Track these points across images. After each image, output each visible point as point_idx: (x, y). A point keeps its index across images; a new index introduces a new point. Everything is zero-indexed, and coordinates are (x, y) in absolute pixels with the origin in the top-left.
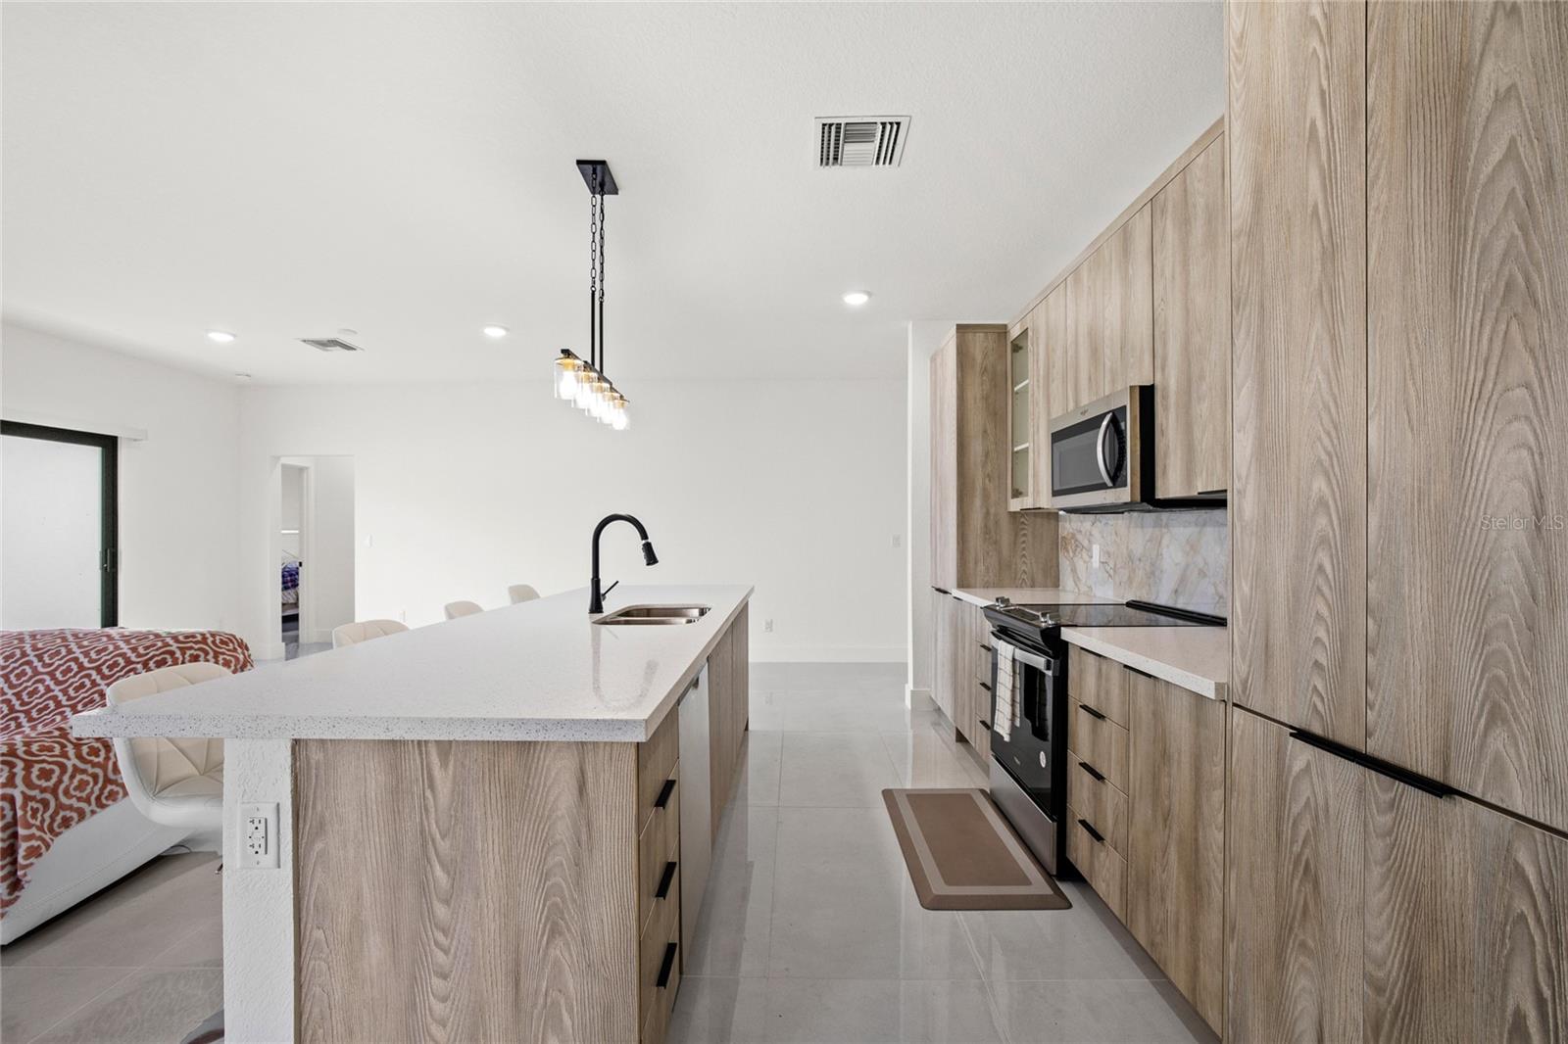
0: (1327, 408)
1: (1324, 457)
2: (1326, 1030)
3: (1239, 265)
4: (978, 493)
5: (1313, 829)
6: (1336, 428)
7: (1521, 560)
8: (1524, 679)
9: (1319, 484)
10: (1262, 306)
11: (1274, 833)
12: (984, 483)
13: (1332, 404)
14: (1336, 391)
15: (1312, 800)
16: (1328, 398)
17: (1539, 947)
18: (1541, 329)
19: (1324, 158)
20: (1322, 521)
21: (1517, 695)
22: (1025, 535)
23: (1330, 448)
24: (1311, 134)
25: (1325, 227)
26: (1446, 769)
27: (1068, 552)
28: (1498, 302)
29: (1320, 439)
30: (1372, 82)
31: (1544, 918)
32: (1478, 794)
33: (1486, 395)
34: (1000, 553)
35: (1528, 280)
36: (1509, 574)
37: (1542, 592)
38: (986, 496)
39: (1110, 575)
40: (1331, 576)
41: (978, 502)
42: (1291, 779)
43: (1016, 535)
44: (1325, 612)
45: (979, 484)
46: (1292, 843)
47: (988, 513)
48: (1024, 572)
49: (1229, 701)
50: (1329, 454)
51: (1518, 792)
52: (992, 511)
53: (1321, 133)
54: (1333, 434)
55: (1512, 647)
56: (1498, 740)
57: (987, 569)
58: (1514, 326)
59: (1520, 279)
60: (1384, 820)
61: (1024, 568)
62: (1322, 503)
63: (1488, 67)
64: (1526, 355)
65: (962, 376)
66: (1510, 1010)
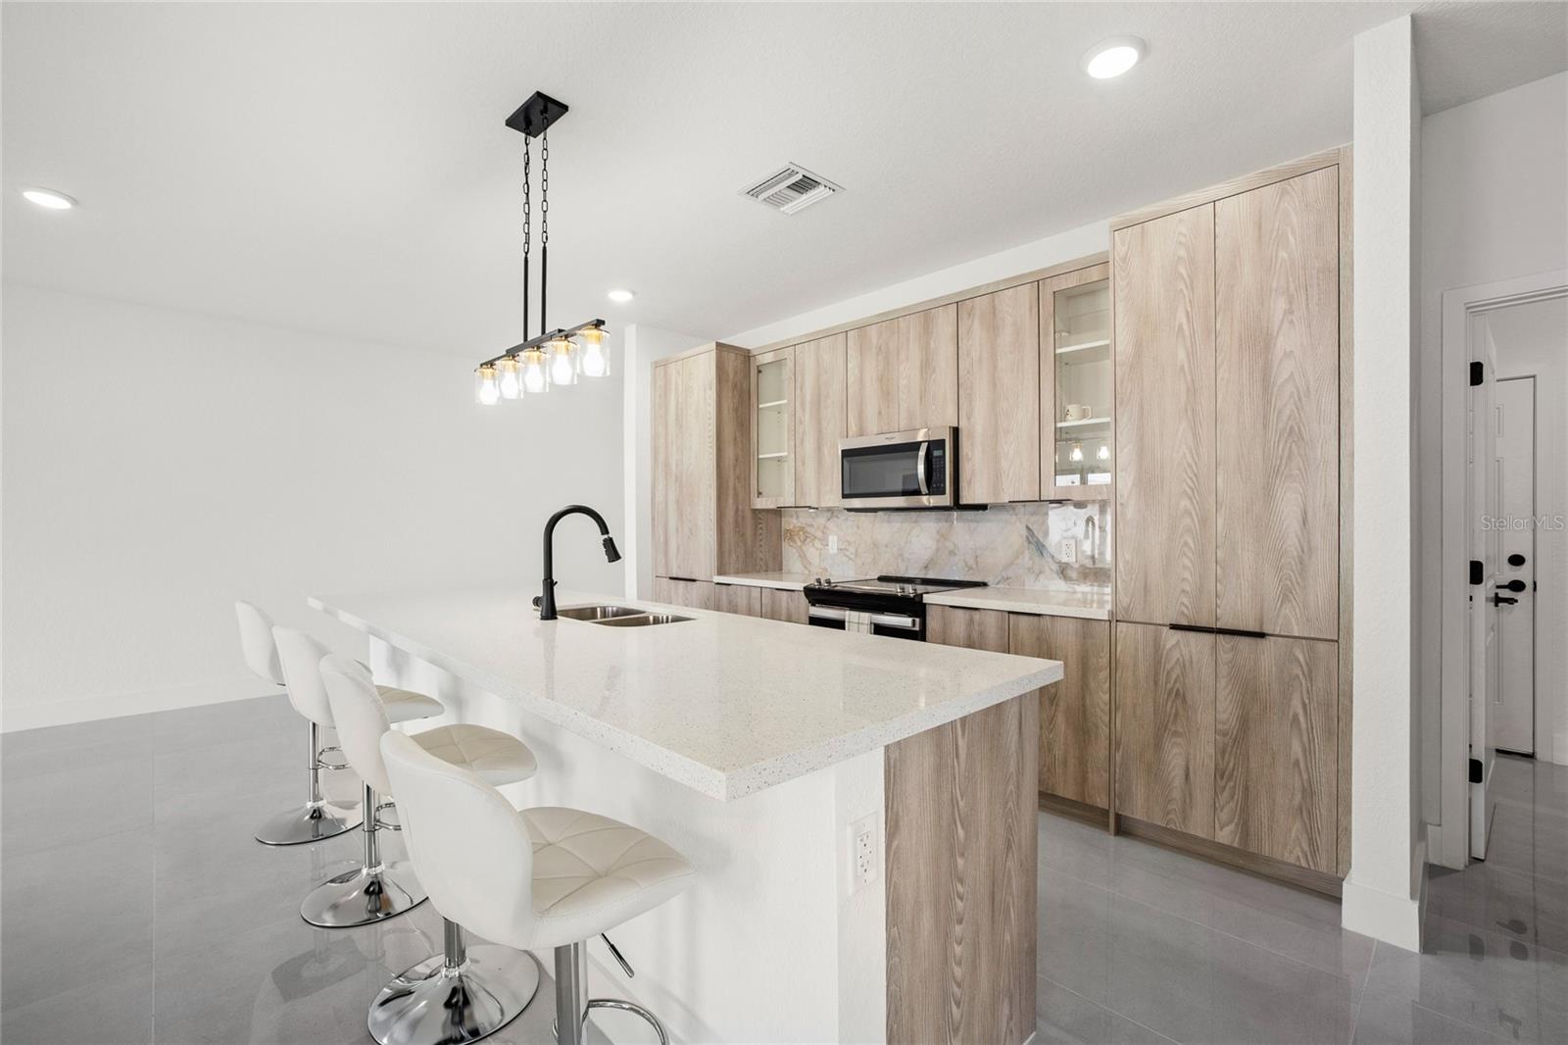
0: (1190, 466)
1: (1188, 489)
2: (1191, 768)
3: (1122, 382)
4: (731, 492)
5: (1182, 674)
6: (1195, 475)
7: (1297, 536)
8: (1298, 583)
9: (1185, 503)
10: (1142, 407)
11: (1152, 683)
12: (735, 485)
13: (1193, 465)
14: (1196, 459)
15: (1181, 659)
16: (1190, 461)
17: (1304, 685)
18: (1305, 450)
19: (1189, 344)
20: (1187, 521)
21: (1295, 590)
22: (761, 528)
23: (1192, 485)
24: (1179, 330)
25: (1189, 378)
26: (1261, 626)
27: (795, 542)
28: (1286, 435)
29: (1185, 480)
30: (1219, 319)
31: (1306, 673)
32: (1277, 633)
33: (1281, 471)
34: (745, 544)
35: (1299, 428)
36: (1292, 542)
37: (1305, 549)
38: (736, 495)
39: (850, 559)
40: (1193, 547)
41: (731, 501)
42: (1165, 652)
43: (756, 529)
44: (1190, 565)
45: (731, 484)
46: (1166, 683)
47: (737, 509)
48: (761, 559)
49: (1114, 620)
50: (1193, 490)
51: (1296, 628)
52: (740, 507)
53: (1187, 333)
54: (1194, 479)
55: (1293, 572)
56: (1286, 611)
57: (738, 557)
58: (1293, 445)
59: (1296, 428)
60: (1228, 656)
61: (761, 555)
62: (1187, 512)
63: (1281, 339)
64: (1299, 458)
65: (720, 388)
66: (1291, 714)
